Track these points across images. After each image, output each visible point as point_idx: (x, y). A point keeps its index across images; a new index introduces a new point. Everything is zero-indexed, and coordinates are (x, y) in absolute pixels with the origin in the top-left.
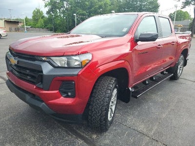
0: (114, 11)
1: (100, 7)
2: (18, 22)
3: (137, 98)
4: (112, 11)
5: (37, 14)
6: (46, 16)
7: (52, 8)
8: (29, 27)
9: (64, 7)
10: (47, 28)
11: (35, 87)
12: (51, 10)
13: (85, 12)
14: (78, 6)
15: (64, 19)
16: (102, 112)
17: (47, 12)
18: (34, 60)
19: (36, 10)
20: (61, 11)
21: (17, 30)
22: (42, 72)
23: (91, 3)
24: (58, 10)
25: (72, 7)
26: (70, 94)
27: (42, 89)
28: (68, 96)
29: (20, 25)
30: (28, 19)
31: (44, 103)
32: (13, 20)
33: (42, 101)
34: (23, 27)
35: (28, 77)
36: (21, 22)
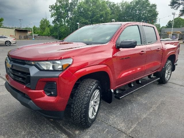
0: (114, 20)
1: (102, 16)
2: (27, 31)
3: (119, 99)
4: (112, 20)
5: (44, 23)
6: (52, 25)
7: (58, 18)
8: (37, 35)
9: (69, 17)
10: (53, 36)
11: (25, 87)
12: (57, 20)
13: (87, 21)
14: (81, 16)
15: (68, 28)
16: (82, 109)
17: (53, 21)
18: (25, 64)
19: (43, 20)
20: (66, 21)
21: (26, 38)
22: (29, 74)
23: (93, 12)
24: (63, 20)
25: (75, 17)
26: (52, 93)
27: (30, 89)
28: (51, 95)
29: (29, 33)
30: (36, 28)
31: (31, 101)
32: (23, 29)
33: (30, 99)
34: (31, 35)
35: (20, 79)
36: (29, 31)
